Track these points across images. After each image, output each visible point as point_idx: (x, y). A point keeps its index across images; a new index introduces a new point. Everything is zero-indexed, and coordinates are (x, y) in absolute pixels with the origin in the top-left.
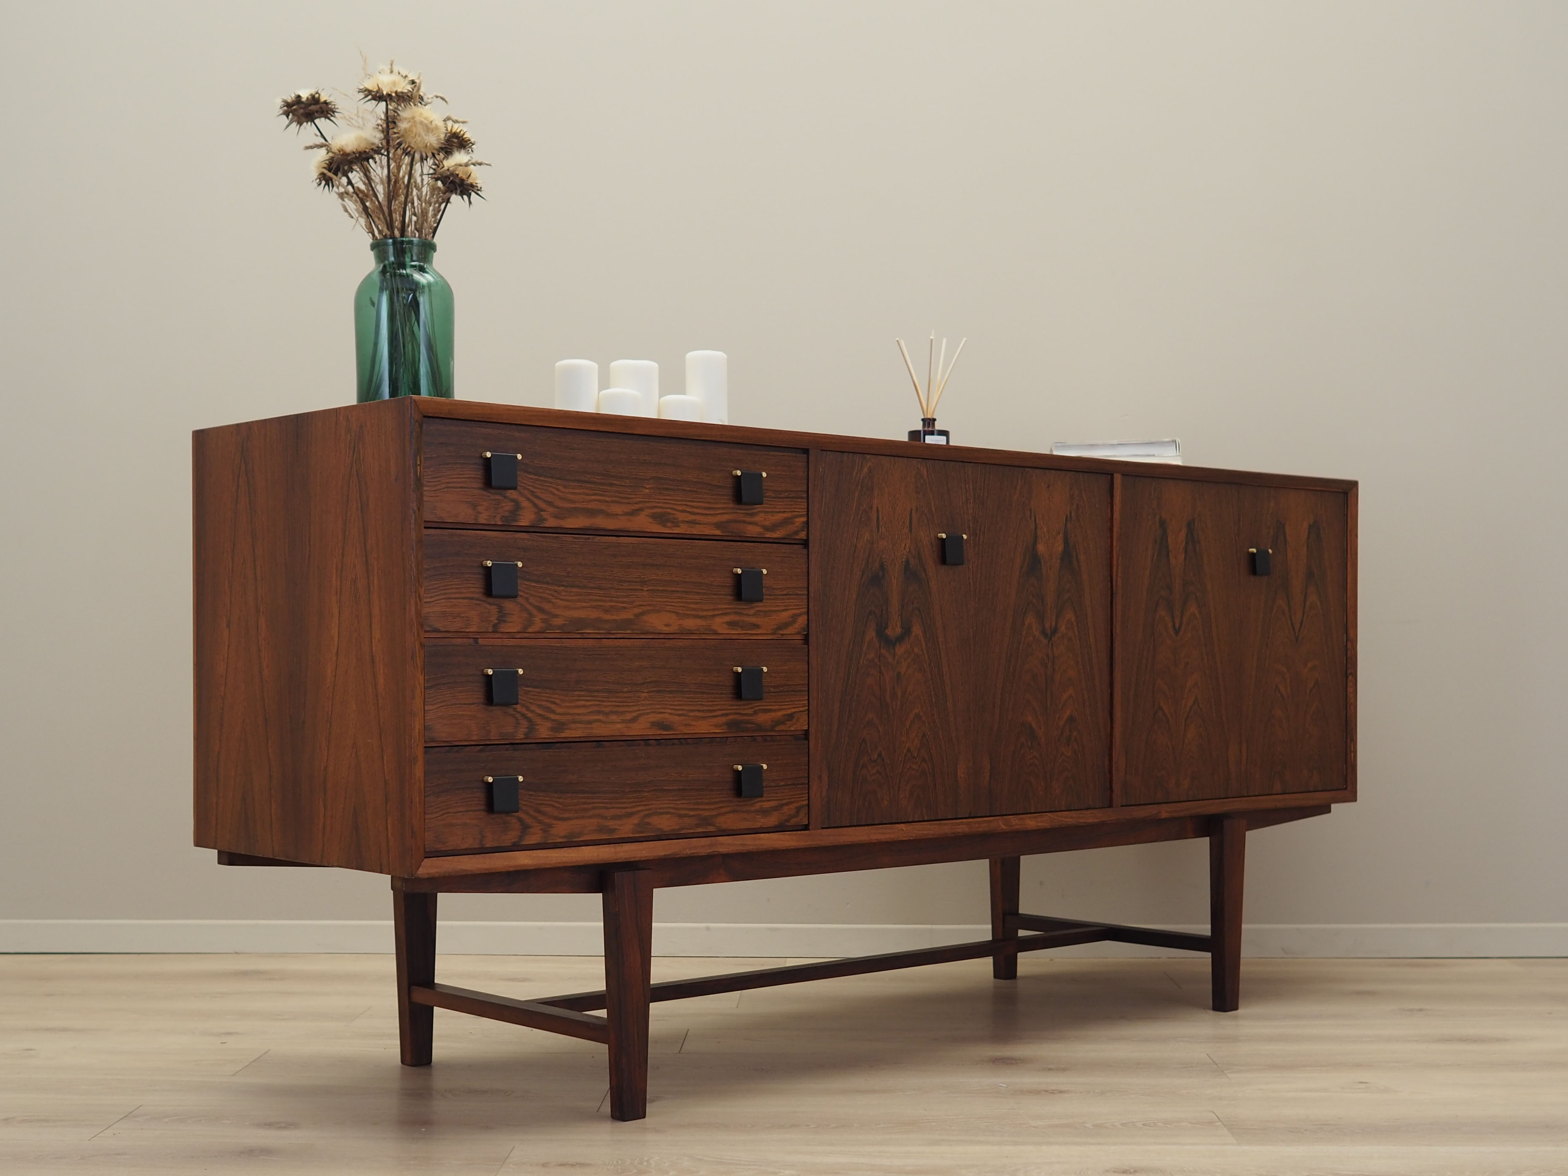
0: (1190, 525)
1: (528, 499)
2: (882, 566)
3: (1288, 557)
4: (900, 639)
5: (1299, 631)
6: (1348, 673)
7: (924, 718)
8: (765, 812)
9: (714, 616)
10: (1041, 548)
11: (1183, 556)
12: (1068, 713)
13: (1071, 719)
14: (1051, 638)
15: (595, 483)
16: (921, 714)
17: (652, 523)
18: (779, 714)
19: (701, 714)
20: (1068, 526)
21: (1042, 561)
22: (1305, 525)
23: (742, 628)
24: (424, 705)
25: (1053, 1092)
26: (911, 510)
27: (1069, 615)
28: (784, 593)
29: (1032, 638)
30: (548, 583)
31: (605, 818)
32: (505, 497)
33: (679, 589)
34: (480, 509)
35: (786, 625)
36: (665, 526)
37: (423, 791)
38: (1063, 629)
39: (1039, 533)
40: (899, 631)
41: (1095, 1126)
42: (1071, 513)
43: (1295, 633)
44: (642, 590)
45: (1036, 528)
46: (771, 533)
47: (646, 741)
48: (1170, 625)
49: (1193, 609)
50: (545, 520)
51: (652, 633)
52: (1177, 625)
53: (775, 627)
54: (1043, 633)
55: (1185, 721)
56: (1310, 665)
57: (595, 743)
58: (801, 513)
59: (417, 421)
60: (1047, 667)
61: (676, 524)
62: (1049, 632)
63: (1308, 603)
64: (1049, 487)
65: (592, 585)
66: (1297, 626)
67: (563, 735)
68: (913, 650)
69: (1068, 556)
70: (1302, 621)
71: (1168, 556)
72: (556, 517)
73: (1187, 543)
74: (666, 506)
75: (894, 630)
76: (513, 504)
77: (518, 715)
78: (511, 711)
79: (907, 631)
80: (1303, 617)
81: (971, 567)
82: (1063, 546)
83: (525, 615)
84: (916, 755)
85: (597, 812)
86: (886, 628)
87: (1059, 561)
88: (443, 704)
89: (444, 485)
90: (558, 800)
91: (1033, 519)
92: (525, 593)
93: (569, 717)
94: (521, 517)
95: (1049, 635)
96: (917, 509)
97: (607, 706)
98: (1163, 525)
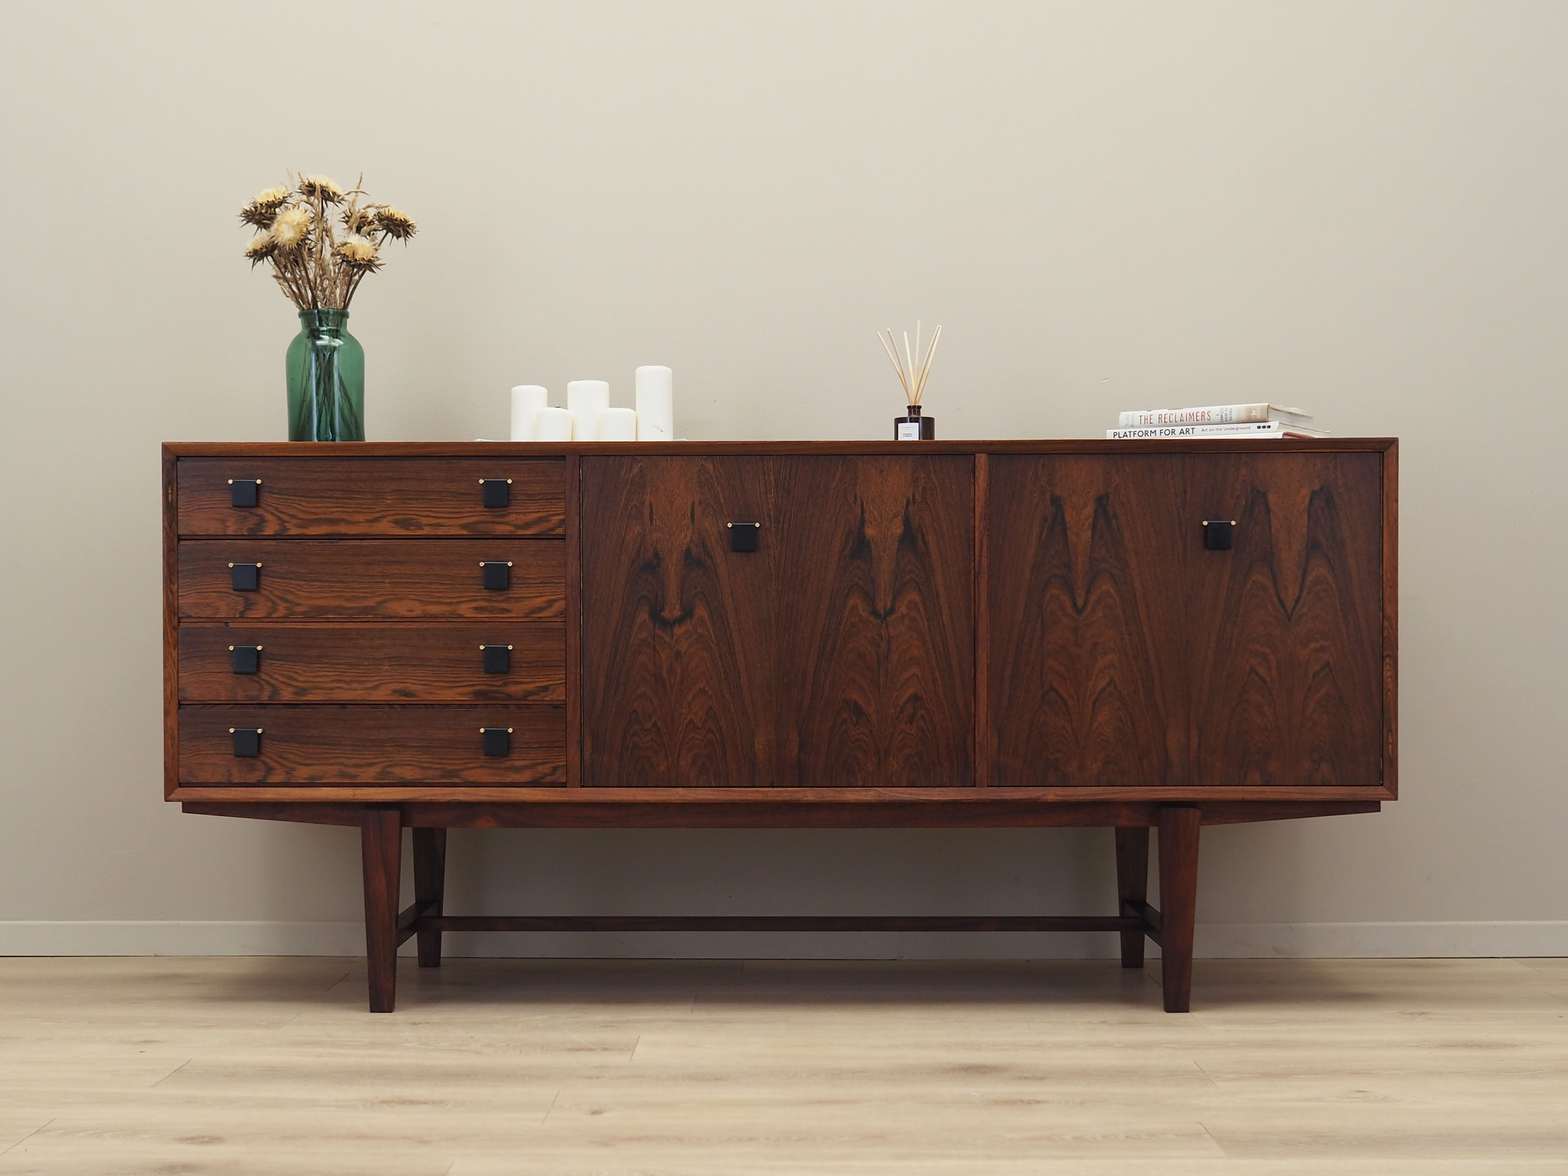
0: (1101, 500)
1: (273, 514)
2: (656, 555)
3: (1273, 529)
4: (679, 621)
5: (1293, 609)
6: (1384, 656)
7: (710, 693)
8: (518, 770)
9: (461, 602)
10: (870, 531)
11: (1089, 533)
12: (911, 691)
13: (916, 697)
14: (885, 618)
15: (337, 498)
16: (707, 688)
17: (394, 527)
18: (532, 685)
19: (447, 685)
20: (909, 509)
21: (872, 544)
22: (1305, 492)
23: (491, 612)
24: (178, 672)
25: (1029, 1102)
26: (693, 503)
27: (912, 596)
28: (539, 581)
29: (857, 619)
30: (290, 579)
31: (347, 766)
32: (251, 513)
33: (422, 581)
34: (228, 524)
35: (541, 609)
36: (408, 529)
37: (176, 737)
38: (903, 609)
39: (867, 516)
40: (677, 613)
41: (1074, 1138)
42: (914, 496)
44: (384, 582)
45: (863, 512)
46: (523, 531)
47: (391, 705)
48: (1068, 604)
49: (1106, 587)
50: (289, 529)
51: (395, 617)
52: (1080, 603)
53: (527, 611)
54: (875, 613)
55: (1094, 703)
56: (1313, 645)
57: (339, 706)
58: (557, 512)
59: (168, 461)
60: (879, 646)
61: (419, 526)
62: (882, 612)
63: (1309, 578)
64: (881, 472)
65: (335, 580)
66: (1290, 604)
67: (305, 698)
68: (696, 630)
69: (909, 538)
70: (1299, 598)
71: (1065, 533)
72: (299, 526)
73: (1096, 519)
74: (411, 513)
75: (673, 611)
76: (259, 518)
77: (263, 682)
78: (255, 678)
79: (688, 613)
80: (1301, 593)
81: (771, 552)
82: (902, 528)
83: (270, 604)
84: (700, 726)
85: (339, 760)
86: (662, 609)
87: (897, 543)
88: (195, 672)
89: (196, 507)
90: (301, 749)
91: (859, 503)
92: (270, 587)
93: (309, 684)
94: (266, 528)
95: (883, 616)
96: (700, 503)
97: (349, 676)
98: (1056, 502)
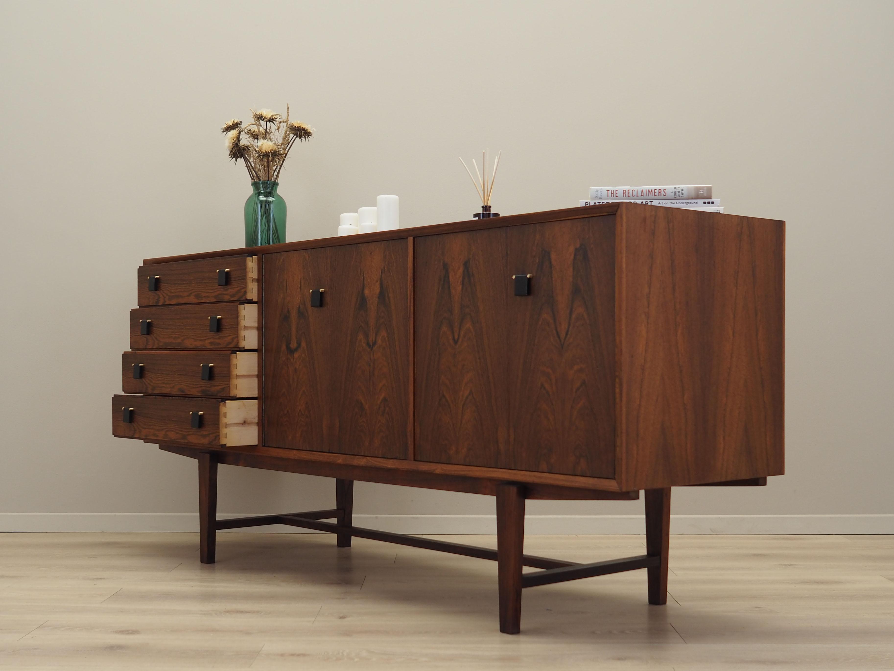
0: (466, 264)
1: (162, 294)
2: (288, 311)
3: (553, 279)
4: (296, 349)
5: (565, 339)
7: (307, 393)
9: (205, 340)
10: (367, 292)
11: (461, 287)
12: (383, 395)
13: (385, 400)
14: (372, 348)
16: (306, 391)
17: (195, 299)
20: (382, 276)
21: (367, 300)
22: (572, 249)
23: (215, 345)
26: (301, 279)
27: (383, 333)
29: (361, 348)
30: (158, 328)
32: (156, 294)
33: (194, 328)
34: (150, 299)
35: (230, 343)
36: (198, 299)
38: (379, 342)
39: (365, 282)
40: (295, 345)
42: (384, 268)
43: (560, 341)
45: (364, 280)
48: (451, 337)
49: (468, 325)
52: (456, 337)
53: (226, 344)
54: (368, 344)
55: (463, 407)
56: (576, 367)
60: (370, 366)
62: (371, 344)
63: (574, 316)
64: (371, 253)
65: (170, 328)
66: (563, 335)
68: (302, 356)
69: (382, 295)
70: (568, 331)
71: (449, 288)
72: (168, 300)
73: (464, 278)
75: (294, 345)
76: (158, 296)
79: (299, 345)
80: (569, 328)
81: (328, 307)
82: (379, 289)
83: (153, 341)
84: (303, 414)
86: (290, 344)
87: (377, 299)
89: (142, 292)
91: (362, 274)
92: (153, 332)
94: (160, 301)
95: (372, 346)
96: (303, 278)
98: (445, 266)
